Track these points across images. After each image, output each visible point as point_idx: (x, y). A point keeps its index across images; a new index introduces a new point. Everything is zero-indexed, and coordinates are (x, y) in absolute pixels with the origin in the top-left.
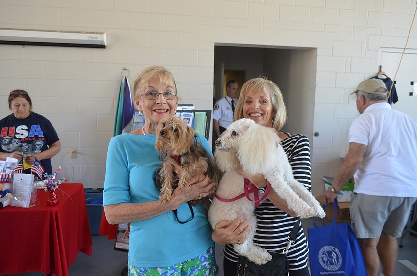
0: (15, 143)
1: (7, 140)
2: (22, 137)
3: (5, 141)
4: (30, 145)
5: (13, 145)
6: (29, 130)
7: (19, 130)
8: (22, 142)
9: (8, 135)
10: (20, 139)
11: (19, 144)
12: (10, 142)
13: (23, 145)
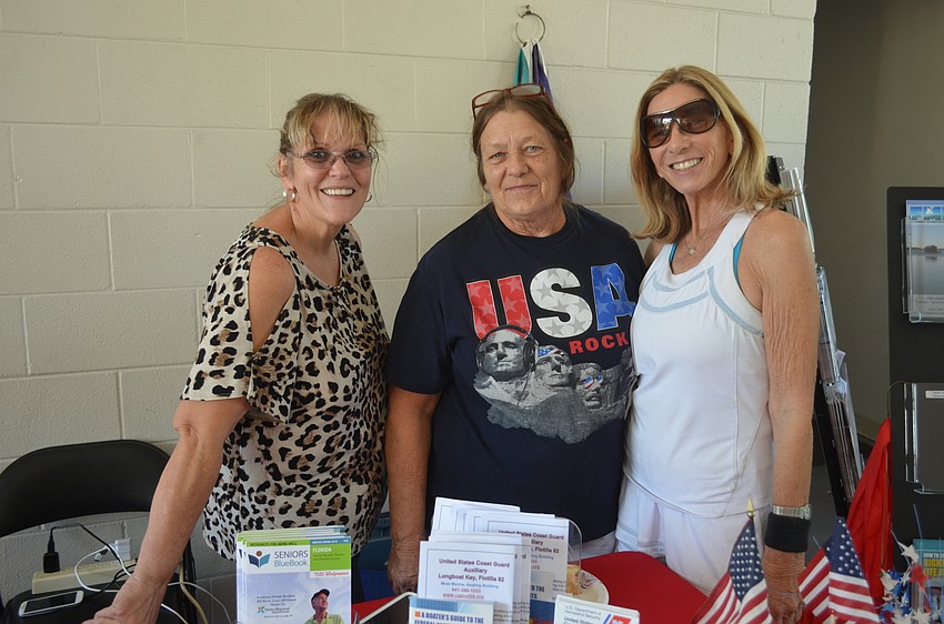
0: (548, 366)
1: (511, 353)
2: (566, 330)
3: (501, 356)
4: (609, 373)
5: (540, 375)
6: (585, 292)
7: (543, 292)
8: (576, 359)
9: (503, 325)
10: (562, 344)
11: (563, 368)
12: (528, 364)
13: (583, 375)
